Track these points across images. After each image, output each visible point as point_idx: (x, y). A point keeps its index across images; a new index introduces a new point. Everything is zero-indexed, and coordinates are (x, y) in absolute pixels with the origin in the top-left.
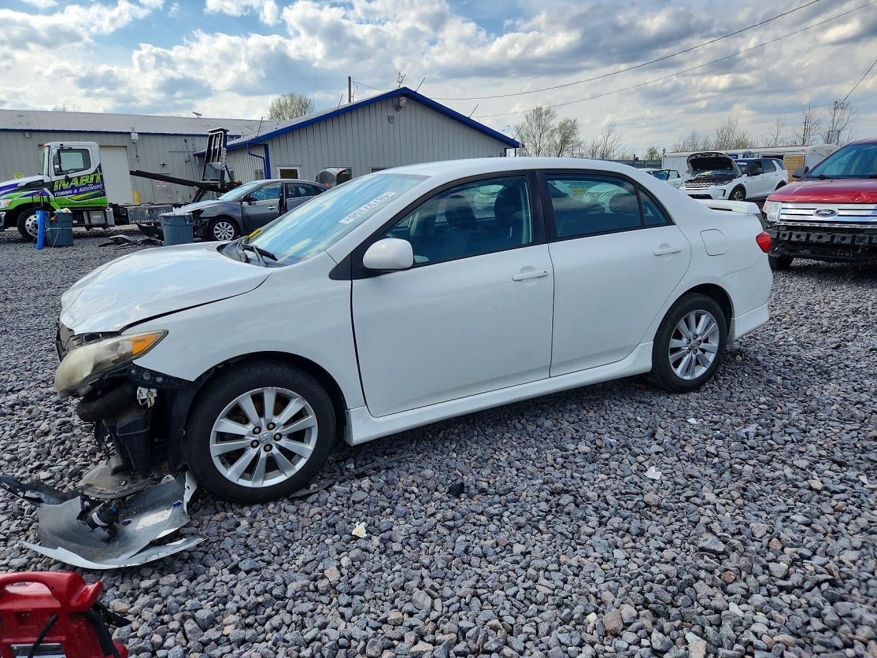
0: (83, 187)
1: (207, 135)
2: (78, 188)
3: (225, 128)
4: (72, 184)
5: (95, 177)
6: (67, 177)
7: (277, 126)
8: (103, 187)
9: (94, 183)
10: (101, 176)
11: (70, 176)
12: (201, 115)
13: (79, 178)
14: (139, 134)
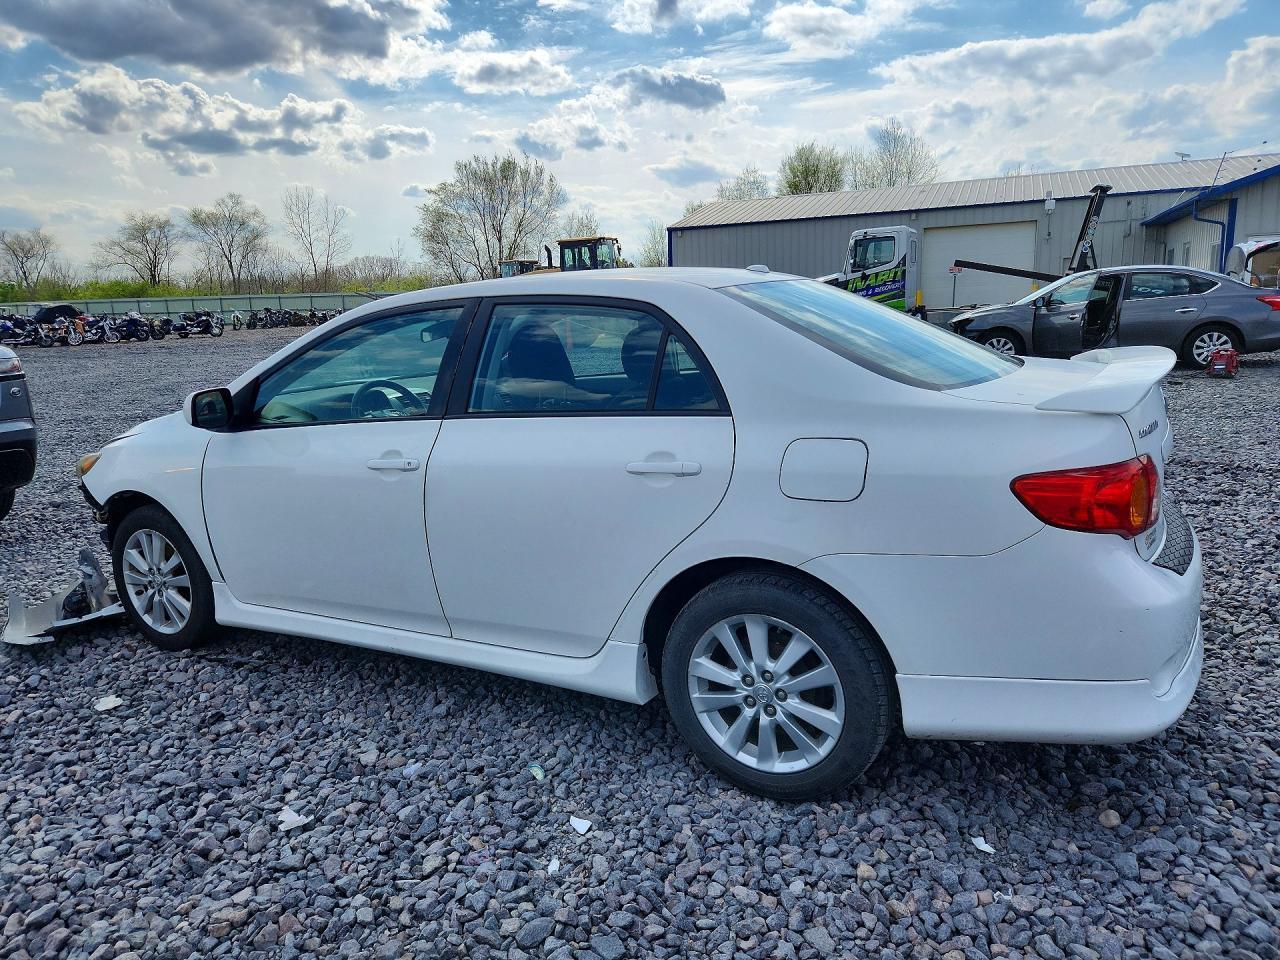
0: (879, 286)
1: (1088, 197)
2: (874, 288)
3: (1105, 184)
4: (868, 283)
5: (896, 273)
6: (864, 274)
7: (1257, 165)
8: (903, 286)
9: (894, 281)
10: (904, 272)
11: (868, 272)
12: (1188, 155)
13: (877, 274)
14: (1057, 200)
